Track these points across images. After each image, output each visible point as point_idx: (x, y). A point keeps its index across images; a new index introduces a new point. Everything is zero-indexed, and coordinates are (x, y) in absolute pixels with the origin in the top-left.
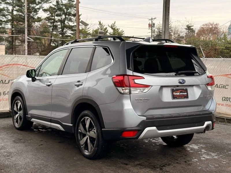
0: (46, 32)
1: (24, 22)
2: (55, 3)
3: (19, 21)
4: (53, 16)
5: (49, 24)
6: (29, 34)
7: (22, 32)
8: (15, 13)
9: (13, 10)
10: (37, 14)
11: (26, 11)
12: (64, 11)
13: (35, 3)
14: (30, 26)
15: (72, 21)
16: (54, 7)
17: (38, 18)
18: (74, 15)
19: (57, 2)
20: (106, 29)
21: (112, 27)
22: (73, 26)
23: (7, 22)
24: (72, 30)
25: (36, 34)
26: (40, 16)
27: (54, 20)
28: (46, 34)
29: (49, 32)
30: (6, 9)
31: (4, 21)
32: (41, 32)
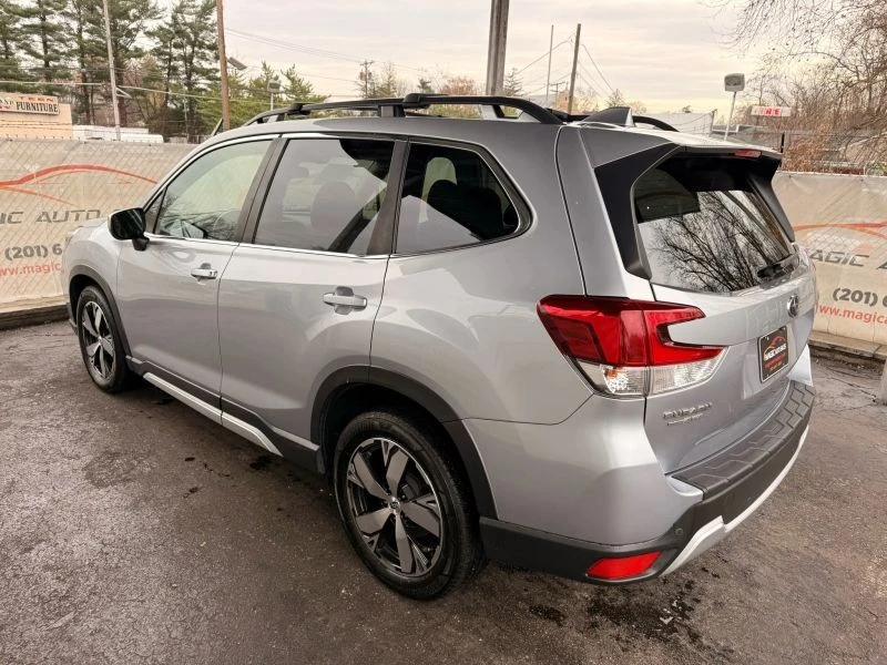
0: (154, 80)
1: (106, 56)
2: (169, 20)
3: (97, 54)
4: (167, 47)
5: (160, 63)
6: (119, 82)
7: (102, 76)
8: (86, 36)
9: (80, 31)
10: (133, 41)
11: (108, 32)
12: (188, 37)
13: (128, 18)
14: (119, 65)
15: (207, 60)
16: (167, 27)
17: (137, 49)
18: (212, 47)
19: (174, 18)
20: (277, 78)
21: (288, 76)
22: (210, 71)
23: (70, 55)
24: (209, 78)
25: (133, 82)
26: (139, 46)
27: (170, 54)
28: (156, 84)
29: (161, 80)
30: (65, 26)
31: (64, 53)
32: (144, 79)
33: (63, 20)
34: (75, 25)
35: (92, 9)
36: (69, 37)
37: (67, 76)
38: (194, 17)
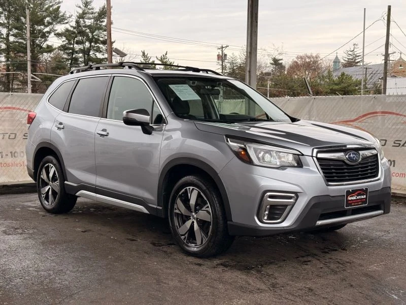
0: (60, 69)
1: (26, 53)
2: (74, 24)
3: (19, 52)
4: (71, 44)
5: (65, 56)
6: (34, 70)
7: (22, 67)
8: (12, 39)
9: (8, 35)
10: (46, 40)
11: (28, 35)
12: (88, 36)
13: (43, 24)
14: (35, 59)
15: (101, 52)
16: (72, 29)
17: (48, 47)
18: (104, 43)
19: (77, 22)
21: (161, 60)
22: (103, 59)
25: (44, 71)
26: (50, 44)
27: (73, 49)
32: (52, 68)
35: (18, 20)
38: (93, 20)
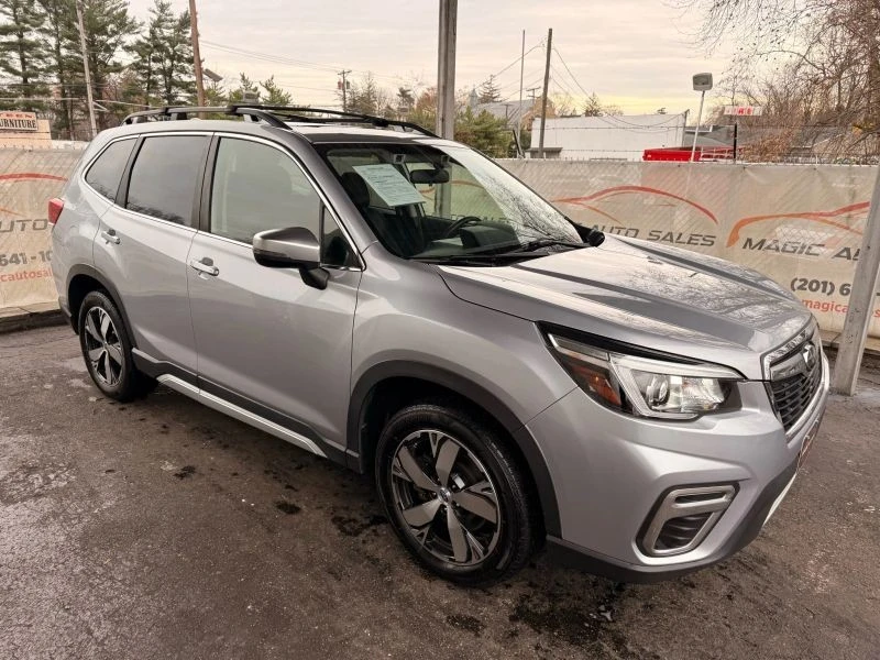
0: (134, 94)
1: (83, 72)
2: (147, 34)
3: (75, 70)
4: (145, 61)
5: (140, 78)
6: (98, 96)
7: (80, 91)
8: (64, 52)
9: (58, 46)
10: (111, 56)
11: (85, 47)
12: (167, 51)
13: (106, 33)
14: (96, 80)
15: (186, 73)
16: (146, 41)
17: (116, 64)
18: (190, 61)
19: (152, 32)
20: (256, 89)
21: (267, 87)
22: (190, 83)
23: (48, 70)
24: (189, 91)
25: (113, 97)
26: (118, 61)
27: (149, 68)
28: (136, 98)
29: (140, 94)
30: (42, 43)
31: (42, 70)
32: (124, 93)
33: (40, 36)
34: (52, 41)
35: (70, 26)
36: (46, 53)
37: (46, 93)
38: (172, 30)
